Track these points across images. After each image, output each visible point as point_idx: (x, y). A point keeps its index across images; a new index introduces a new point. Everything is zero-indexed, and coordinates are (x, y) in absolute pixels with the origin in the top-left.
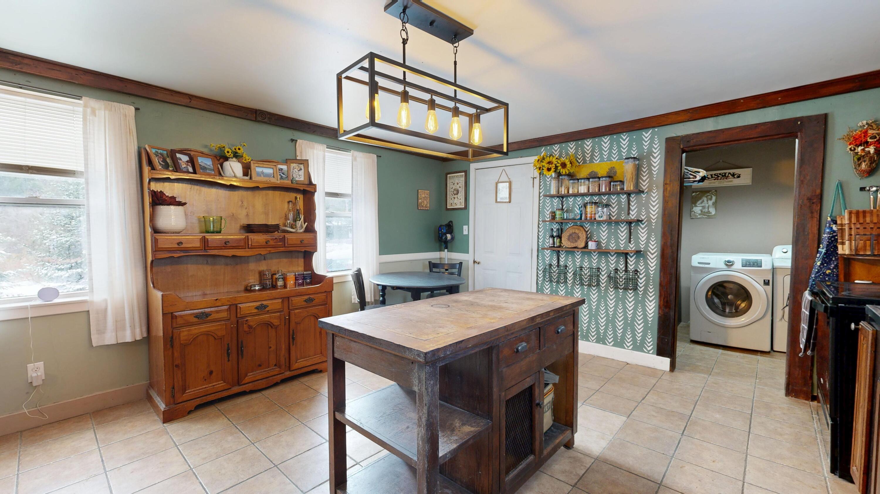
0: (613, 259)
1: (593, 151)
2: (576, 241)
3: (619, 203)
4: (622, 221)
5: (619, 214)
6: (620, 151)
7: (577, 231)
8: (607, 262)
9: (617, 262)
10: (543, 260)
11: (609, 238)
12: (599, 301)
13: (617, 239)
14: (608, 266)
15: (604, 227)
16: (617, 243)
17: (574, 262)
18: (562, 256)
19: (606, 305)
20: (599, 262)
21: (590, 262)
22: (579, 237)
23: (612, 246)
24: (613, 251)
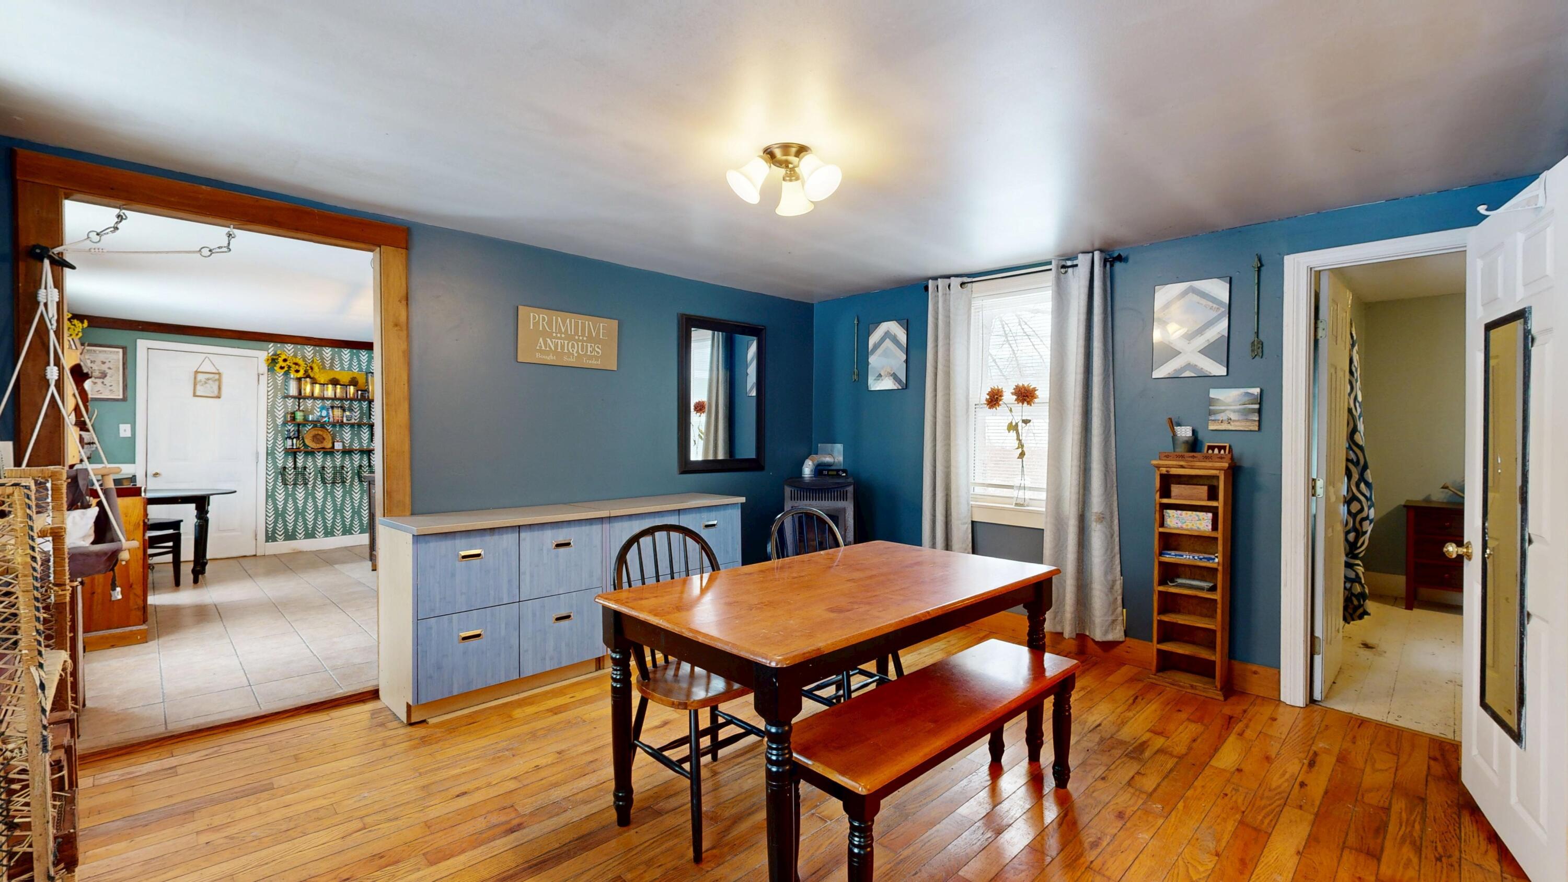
0: (356, 457)
1: (333, 359)
2: (322, 442)
3: (361, 408)
4: (365, 424)
5: (361, 418)
6: (360, 365)
7: (320, 433)
8: (351, 460)
9: (361, 459)
10: (275, 463)
11: (352, 439)
12: (344, 497)
13: (360, 439)
14: (352, 464)
15: (347, 429)
16: (361, 443)
17: (315, 462)
18: (300, 458)
19: (352, 498)
20: (343, 461)
21: (333, 461)
22: (324, 439)
23: (356, 446)
24: (356, 450)
